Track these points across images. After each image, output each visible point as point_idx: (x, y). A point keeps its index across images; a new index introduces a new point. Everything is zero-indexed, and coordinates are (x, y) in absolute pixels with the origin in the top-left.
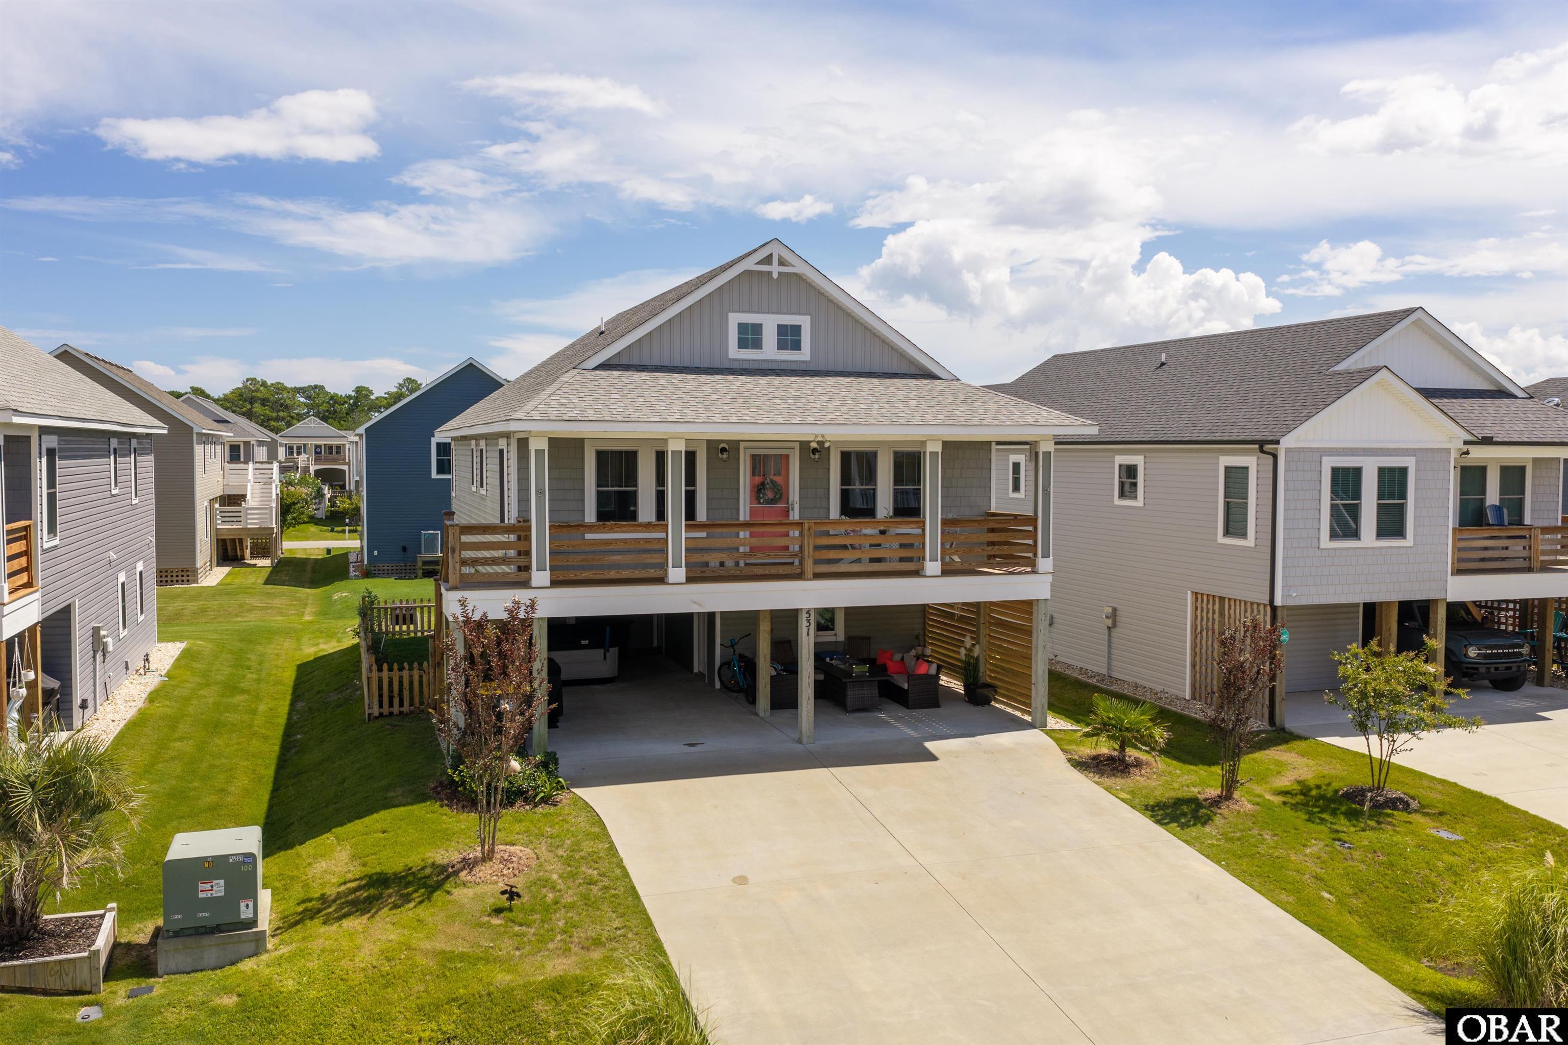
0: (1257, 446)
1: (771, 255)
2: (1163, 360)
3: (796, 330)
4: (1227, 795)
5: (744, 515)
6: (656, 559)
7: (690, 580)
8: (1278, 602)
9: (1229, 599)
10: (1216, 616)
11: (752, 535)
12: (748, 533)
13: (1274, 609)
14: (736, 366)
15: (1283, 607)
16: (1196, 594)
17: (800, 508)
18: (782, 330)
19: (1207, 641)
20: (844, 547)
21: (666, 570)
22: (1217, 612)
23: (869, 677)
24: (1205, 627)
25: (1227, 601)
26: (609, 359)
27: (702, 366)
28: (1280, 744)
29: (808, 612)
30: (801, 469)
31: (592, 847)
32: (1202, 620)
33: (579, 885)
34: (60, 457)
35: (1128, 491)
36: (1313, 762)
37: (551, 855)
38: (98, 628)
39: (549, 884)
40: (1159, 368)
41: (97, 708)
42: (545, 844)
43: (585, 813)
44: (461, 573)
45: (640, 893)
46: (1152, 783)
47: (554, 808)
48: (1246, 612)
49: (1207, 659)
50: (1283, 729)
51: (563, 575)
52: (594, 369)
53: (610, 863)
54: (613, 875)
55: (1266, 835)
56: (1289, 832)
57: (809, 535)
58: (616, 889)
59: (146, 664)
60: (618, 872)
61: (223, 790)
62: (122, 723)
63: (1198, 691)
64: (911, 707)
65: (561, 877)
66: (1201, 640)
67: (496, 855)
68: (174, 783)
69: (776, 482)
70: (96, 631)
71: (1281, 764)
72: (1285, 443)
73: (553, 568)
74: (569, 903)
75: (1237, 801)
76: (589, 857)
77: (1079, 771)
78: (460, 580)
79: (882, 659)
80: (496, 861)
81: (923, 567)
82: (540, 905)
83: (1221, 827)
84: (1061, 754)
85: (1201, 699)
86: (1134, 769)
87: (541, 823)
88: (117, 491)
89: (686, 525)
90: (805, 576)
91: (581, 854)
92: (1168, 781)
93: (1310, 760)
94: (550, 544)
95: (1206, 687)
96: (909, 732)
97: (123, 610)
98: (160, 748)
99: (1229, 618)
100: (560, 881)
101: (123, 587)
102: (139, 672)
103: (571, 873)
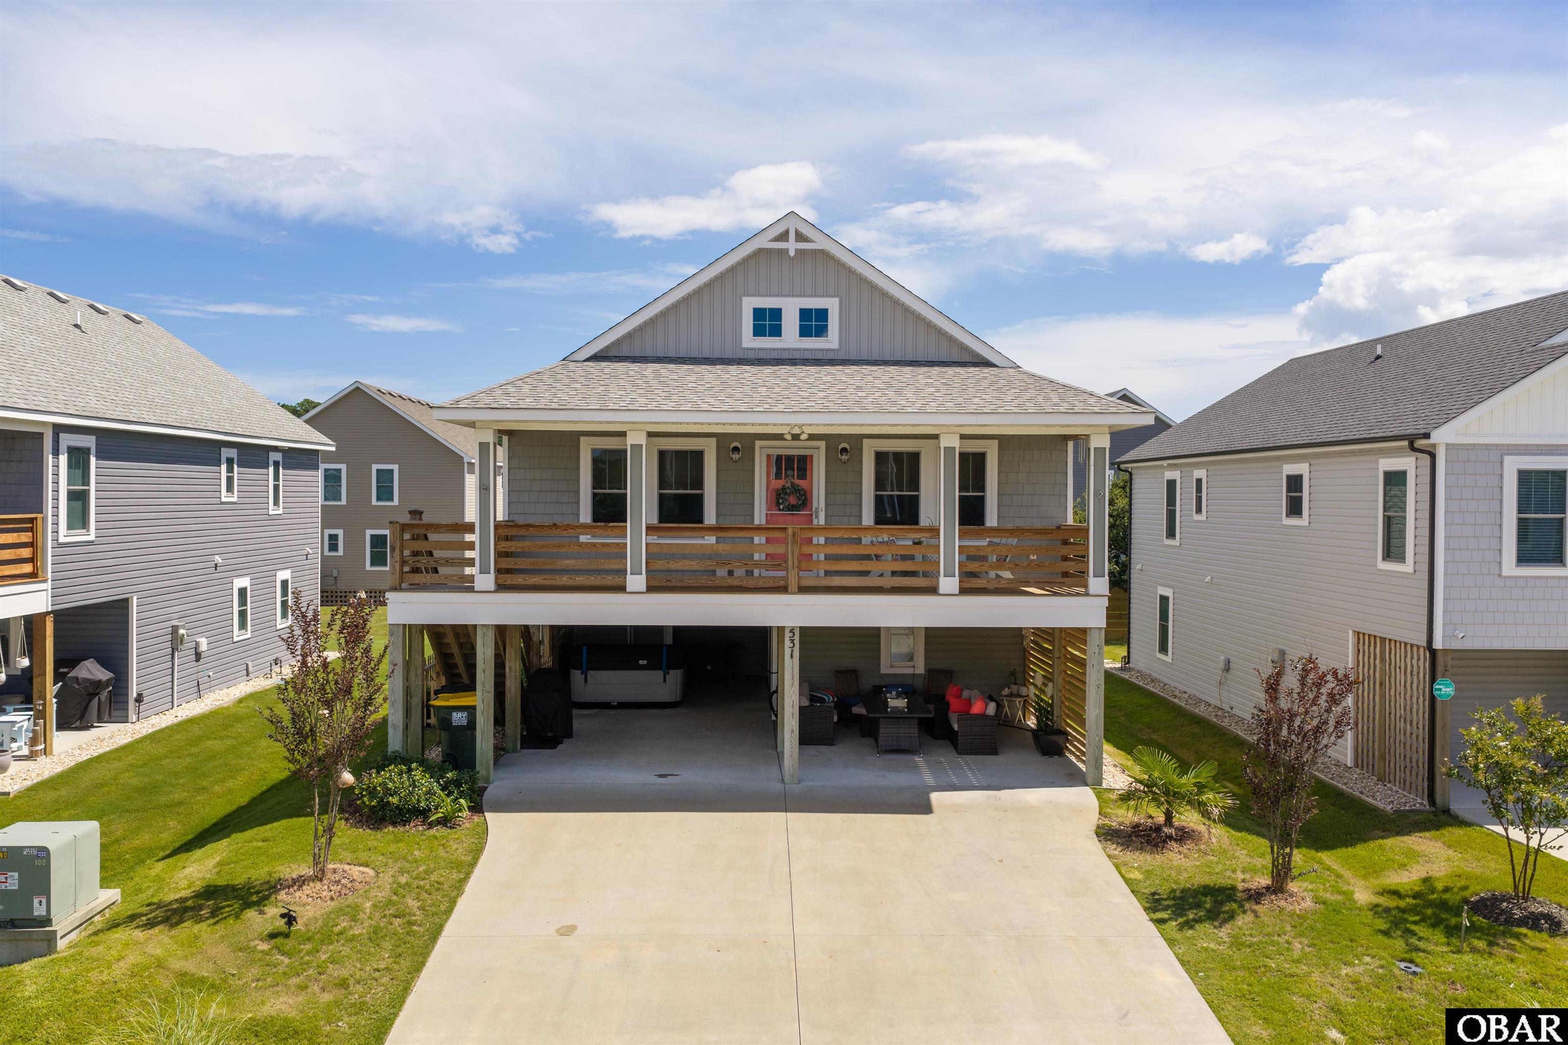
0: (1406, 443)
1: (787, 231)
2: (1378, 353)
3: (822, 314)
4: (1277, 888)
5: (759, 517)
6: (616, 566)
7: (651, 589)
8: (1438, 644)
9: (1390, 640)
10: (1378, 661)
13: (1433, 653)
14: (751, 355)
15: (1445, 651)
16: (1358, 633)
17: (827, 514)
18: (805, 314)
20: (869, 558)
21: (625, 578)
22: (1378, 656)
23: (908, 712)
24: (1366, 675)
25: (1387, 642)
26: (601, 350)
27: (712, 356)
28: (1428, 830)
29: (792, 631)
30: (827, 472)
31: (442, 876)
32: (1364, 667)
33: (385, 916)
34: (98, 457)
35: (1295, 508)
36: (1460, 855)
37: (391, 880)
38: (177, 626)
39: (353, 913)
40: (1373, 362)
41: (175, 705)
42: (396, 868)
43: (472, 840)
44: (402, 573)
45: (444, 933)
46: (1187, 863)
47: (449, 831)
48: (1406, 657)
49: (1368, 717)
50: (1447, 811)
51: (509, 579)
52: (585, 361)
53: (443, 896)
54: (433, 909)
55: (1297, 944)
56: (1338, 943)
57: (794, 542)
58: (419, 925)
59: (276, 669)
60: (443, 908)
61: (204, 789)
62: (179, 719)
63: (1360, 757)
64: (961, 752)
65: (374, 906)
66: (1363, 692)
67: (329, 875)
68: (160, 778)
69: (798, 486)
70: (175, 629)
71: (1413, 855)
72: (1442, 437)
73: (499, 571)
74: (354, 936)
75: (1291, 896)
76: (428, 887)
77: (1100, 841)
78: (401, 581)
79: (949, 697)
80: (325, 882)
81: (938, 584)
82: (322, 934)
83: (1240, 929)
84: (1093, 819)
85: (1363, 767)
86: (1173, 843)
87: (416, 846)
88: (235, 499)
89: (648, 528)
90: (790, 590)
91: (422, 883)
92: (1211, 862)
93: (1455, 853)
94: (495, 545)
95: (1368, 751)
96: (929, 779)
97: (243, 614)
98: (189, 744)
99: (1390, 665)
100: (368, 910)
101: (243, 592)
102: (266, 677)
103: (389, 903)
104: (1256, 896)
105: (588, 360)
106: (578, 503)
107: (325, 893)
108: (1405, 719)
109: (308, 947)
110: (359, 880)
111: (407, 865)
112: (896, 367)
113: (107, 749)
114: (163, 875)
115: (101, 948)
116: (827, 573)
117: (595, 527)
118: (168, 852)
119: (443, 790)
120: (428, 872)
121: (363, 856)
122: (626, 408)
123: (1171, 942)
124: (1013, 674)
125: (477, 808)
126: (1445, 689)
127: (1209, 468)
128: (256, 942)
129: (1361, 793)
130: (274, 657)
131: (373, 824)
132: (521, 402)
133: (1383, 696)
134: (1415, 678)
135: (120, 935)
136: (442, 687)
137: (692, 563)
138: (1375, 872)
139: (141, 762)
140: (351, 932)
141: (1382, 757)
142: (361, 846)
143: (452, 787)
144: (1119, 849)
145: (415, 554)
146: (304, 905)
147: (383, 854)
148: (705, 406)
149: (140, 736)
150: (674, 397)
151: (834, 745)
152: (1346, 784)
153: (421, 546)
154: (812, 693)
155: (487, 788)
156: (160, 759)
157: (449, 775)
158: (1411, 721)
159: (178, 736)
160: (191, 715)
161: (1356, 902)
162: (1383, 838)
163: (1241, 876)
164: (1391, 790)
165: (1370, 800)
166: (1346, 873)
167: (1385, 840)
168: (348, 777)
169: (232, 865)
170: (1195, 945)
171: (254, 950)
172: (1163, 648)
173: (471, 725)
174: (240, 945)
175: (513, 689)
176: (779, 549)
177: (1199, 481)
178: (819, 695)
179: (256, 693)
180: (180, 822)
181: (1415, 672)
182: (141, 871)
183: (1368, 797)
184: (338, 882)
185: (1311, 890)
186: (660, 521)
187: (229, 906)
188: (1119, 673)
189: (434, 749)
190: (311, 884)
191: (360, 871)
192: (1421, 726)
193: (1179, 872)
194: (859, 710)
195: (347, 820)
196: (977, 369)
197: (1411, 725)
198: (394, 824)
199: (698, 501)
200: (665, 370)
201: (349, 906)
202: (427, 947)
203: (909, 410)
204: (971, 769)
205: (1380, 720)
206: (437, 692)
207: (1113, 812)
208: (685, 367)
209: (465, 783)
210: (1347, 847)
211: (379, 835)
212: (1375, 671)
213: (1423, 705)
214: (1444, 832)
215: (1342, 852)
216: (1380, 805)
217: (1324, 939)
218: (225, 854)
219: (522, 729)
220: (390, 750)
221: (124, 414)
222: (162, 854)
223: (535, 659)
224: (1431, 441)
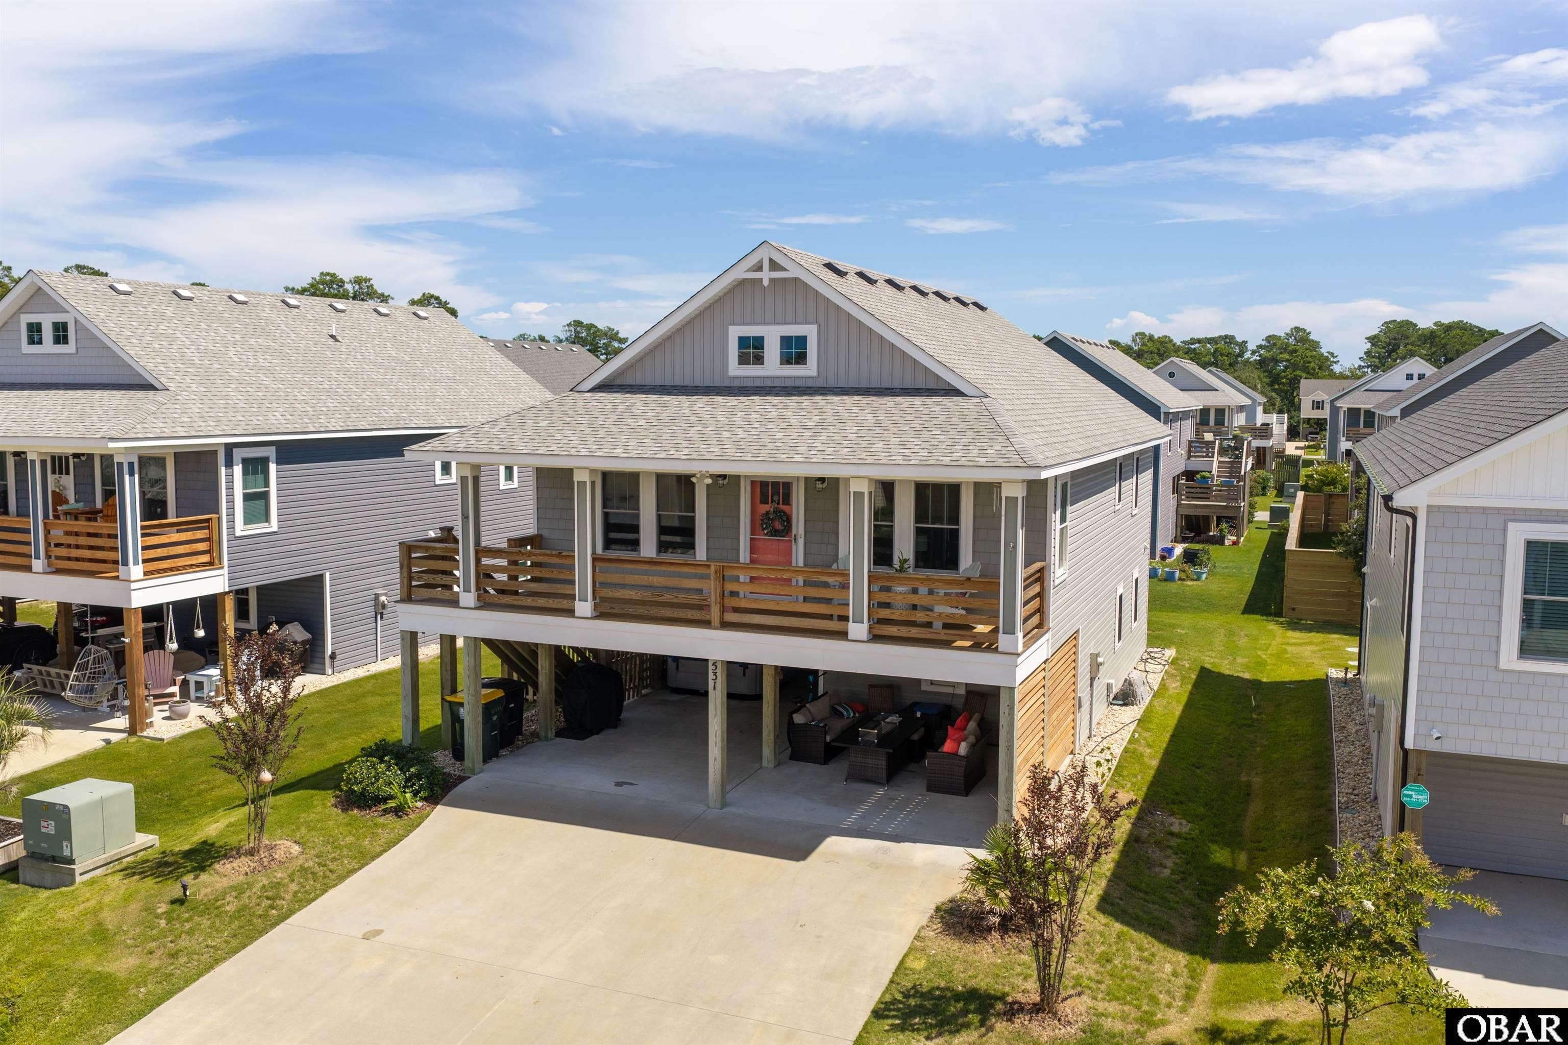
1: (761, 261)
3: (802, 341)
5: (744, 553)
6: (565, 590)
7: (596, 615)
8: (1409, 744)
13: (1406, 752)
14: (737, 383)
15: (1415, 751)
17: (805, 543)
18: (786, 341)
21: (574, 604)
29: (715, 664)
30: (806, 499)
33: (262, 896)
34: (280, 463)
37: (301, 863)
38: (378, 594)
39: (244, 890)
41: (379, 659)
42: (317, 852)
43: (400, 831)
44: (410, 587)
45: (289, 919)
46: (985, 961)
47: (394, 819)
52: (590, 391)
53: (322, 885)
54: (302, 896)
57: (716, 579)
58: (277, 910)
60: (311, 896)
61: (320, 745)
65: (264, 886)
67: (262, 851)
69: (781, 511)
70: (377, 597)
73: (478, 590)
74: (224, 911)
75: (1058, 1018)
76: (320, 874)
77: (930, 917)
78: (410, 594)
79: (949, 728)
80: (256, 856)
81: (847, 629)
82: (206, 905)
84: (955, 890)
87: (355, 832)
89: (593, 557)
90: (713, 625)
91: (319, 869)
94: (476, 567)
96: (852, 820)
100: (255, 889)
103: (277, 885)
104: (1012, 1011)
107: (244, 868)
109: (187, 916)
111: (327, 850)
118: (242, 802)
119: (406, 781)
120: (335, 859)
121: (309, 836)
125: (433, 801)
126: (1417, 797)
128: (161, 905)
137: (632, 592)
138: (1235, 1002)
140: (225, 908)
142: (318, 825)
143: (415, 780)
144: (935, 931)
157: (415, 769)
166: (1202, 997)
168: (266, 775)
171: (154, 911)
174: (149, 906)
184: (262, 858)
186: (604, 549)
188: (1331, 686)
191: (287, 851)
193: (965, 970)
196: (937, 398)
202: (262, 931)
222: (236, 804)
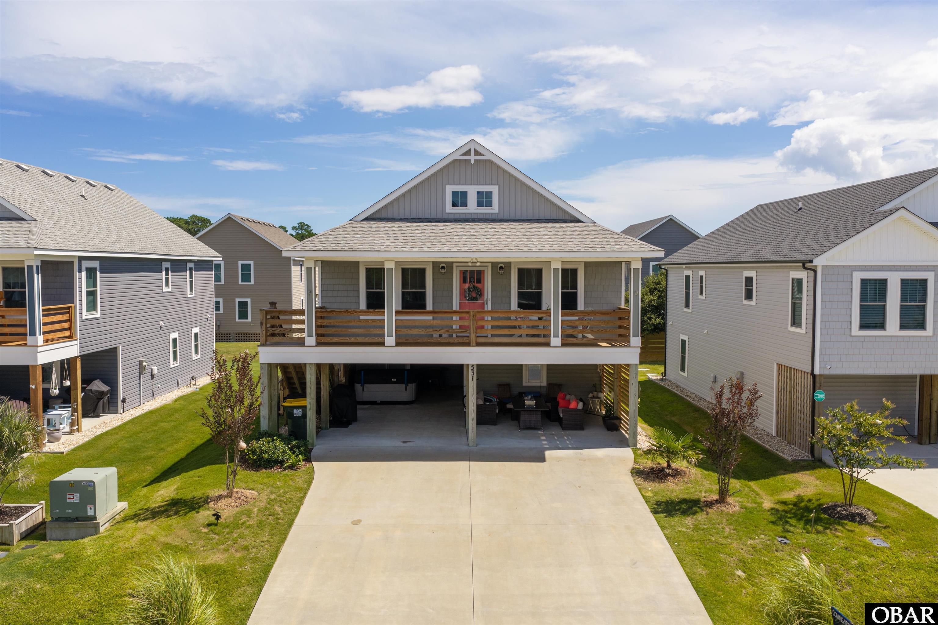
0: (801, 264)
1: (470, 150)
2: (800, 206)
3: (489, 194)
4: (721, 500)
5: (456, 306)
6: (378, 331)
7: (398, 344)
8: (817, 372)
9: (794, 369)
10: (788, 380)
11: (461, 318)
12: (458, 318)
13: (814, 376)
14: (451, 217)
15: (820, 376)
16: (779, 364)
17: (492, 303)
18: (480, 194)
19: (784, 397)
20: (514, 327)
21: (384, 338)
22: (788, 377)
23: (536, 408)
24: (783, 387)
25: (793, 369)
26: (371, 215)
27: (430, 218)
28: (808, 470)
29: (473, 366)
30: (492, 279)
31: (292, 495)
32: (781, 383)
33: (264, 515)
34: (101, 272)
35: (749, 295)
36: (822, 484)
37: (266, 497)
38: (142, 361)
39: (248, 513)
40: (797, 212)
41: (142, 403)
42: (268, 491)
43: (306, 476)
44: (267, 336)
45: (295, 524)
46: (677, 488)
47: (294, 472)
48: (801, 378)
49: (783, 409)
50: (820, 460)
51: (323, 339)
52: (362, 221)
53: (293, 505)
54: (289, 512)
55: (727, 529)
56: (749, 528)
57: (474, 319)
58: (282, 520)
59: (193, 382)
60: (293, 511)
61: (162, 449)
62: (145, 411)
63: (779, 431)
64: (564, 429)
65: (259, 510)
66: (781, 396)
67: (234, 494)
68: (139, 443)
69: (477, 287)
70: (141, 362)
71: (798, 483)
72: (819, 262)
73: (318, 335)
74: (250, 525)
75: (728, 505)
76: (285, 500)
77: (632, 476)
78: (266, 340)
79: (559, 399)
80: (233, 498)
81: (550, 341)
82: (234, 524)
83: (699, 521)
84: (630, 464)
85: (780, 436)
86: (670, 478)
87: (278, 480)
88: (170, 290)
89: (396, 312)
90: (471, 345)
91: (282, 499)
92: (689, 487)
93: (820, 483)
94: (316, 321)
95: (783, 428)
96: (545, 444)
97: (175, 353)
98: (151, 425)
99: (794, 382)
100: (256, 512)
101: (175, 340)
102: (188, 386)
103: (266, 509)
104: (710, 504)
105: (363, 220)
106: (359, 297)
107: (233, 504)
108: (801, 411)
109: (227, 530)
110: (250, 497)
111: (274, 489)
112: (529, 223)
113: (110, 428)
114: (148, 495)
115: (122, 531)
116: (492, 336)
117: (368, 312)
118: (147, 483)
119: (290, 450)
120: (286, 493)
121: (251, 485)
122: (384, 250)
123: (663, 528)
124: (594, 386)
125: (308, 460)
126: (820, 396)
127: (707, 270)
128: (201, 528)
129: (777, 450)
130: (192, 375)
131: (255, 468)
132: (328, 247)
133: (790, 399)
134: (806, 389)
135: (131, 525)
136: (288, 395)
137: (419, 330)
138: (777, 492)
139: (128, 435)
140: (248, 523)
141: (790, 431)
142: (249, 480)
143: (295, 449)
144: (642, 481)
145: (273, 326)
146: (223, 510)
147: (261, 484)
148: (426, 249)
149: (126, 421)
150: (410, 243)
151: (496, 425)
152: (770, 445)
153: (276, 322)
154: (485, 397)
155: (313, 449)
156: (138, 433)
157: (294, 443)
158: (804, 412)
159: (146, 421)
160: (151, 409)
161: (762, 508)
162: (784, 474)
163: (703, 494)
164: (793, 448)
165: (781, 454)
166: (762, 493)
167: (785, 476)
168: (243, 445)
169: (184, 490)
170: (675, 529)
171: (200, 532)
172: (683, 369)
173: (304, 416)
174: (193, 530)
175: (325, 396)
176: (466, 323)
177: (701, 277)
178: (489, 398)
179: (184, 396)
180: (152, 467)
181: (806, 387)
182: (135, 493)
183: (780, 452)
184: (239, 498)
185: (740, 502)
186: (403, 308)
187: (184, 510)
188: (659, 382)
189: (283, 428)
190: (226, 499)
191: (250, 493)
192: (808, 415)
193: (672, 493)
194: (510, 406)
195: (241, 466)
196: (573, 224)
197: (803, 414)
198: (266, 468)
199: (422, 296)
200: (406, 226)
201: (246, 510)
202: (287, 530)
203: (534, 250)
204: (568, 439)
205: (789, 412)
206: (285, 398)
207: (642, 461)
208: (416, 224)
209: (302, 447)
210: (765, 479)
211: (258, 474)
212: (787, 385)
213: (809, 404)
214: (816, 471)
215: (762, 481)
216: (785, 457)
217: (742, 526)
218: (179, 484)
219: (330, 417)
220: (262, 430)
221: (113, 248)
222: (145, 484)
223: (336, 379)
224: (814, 264)
